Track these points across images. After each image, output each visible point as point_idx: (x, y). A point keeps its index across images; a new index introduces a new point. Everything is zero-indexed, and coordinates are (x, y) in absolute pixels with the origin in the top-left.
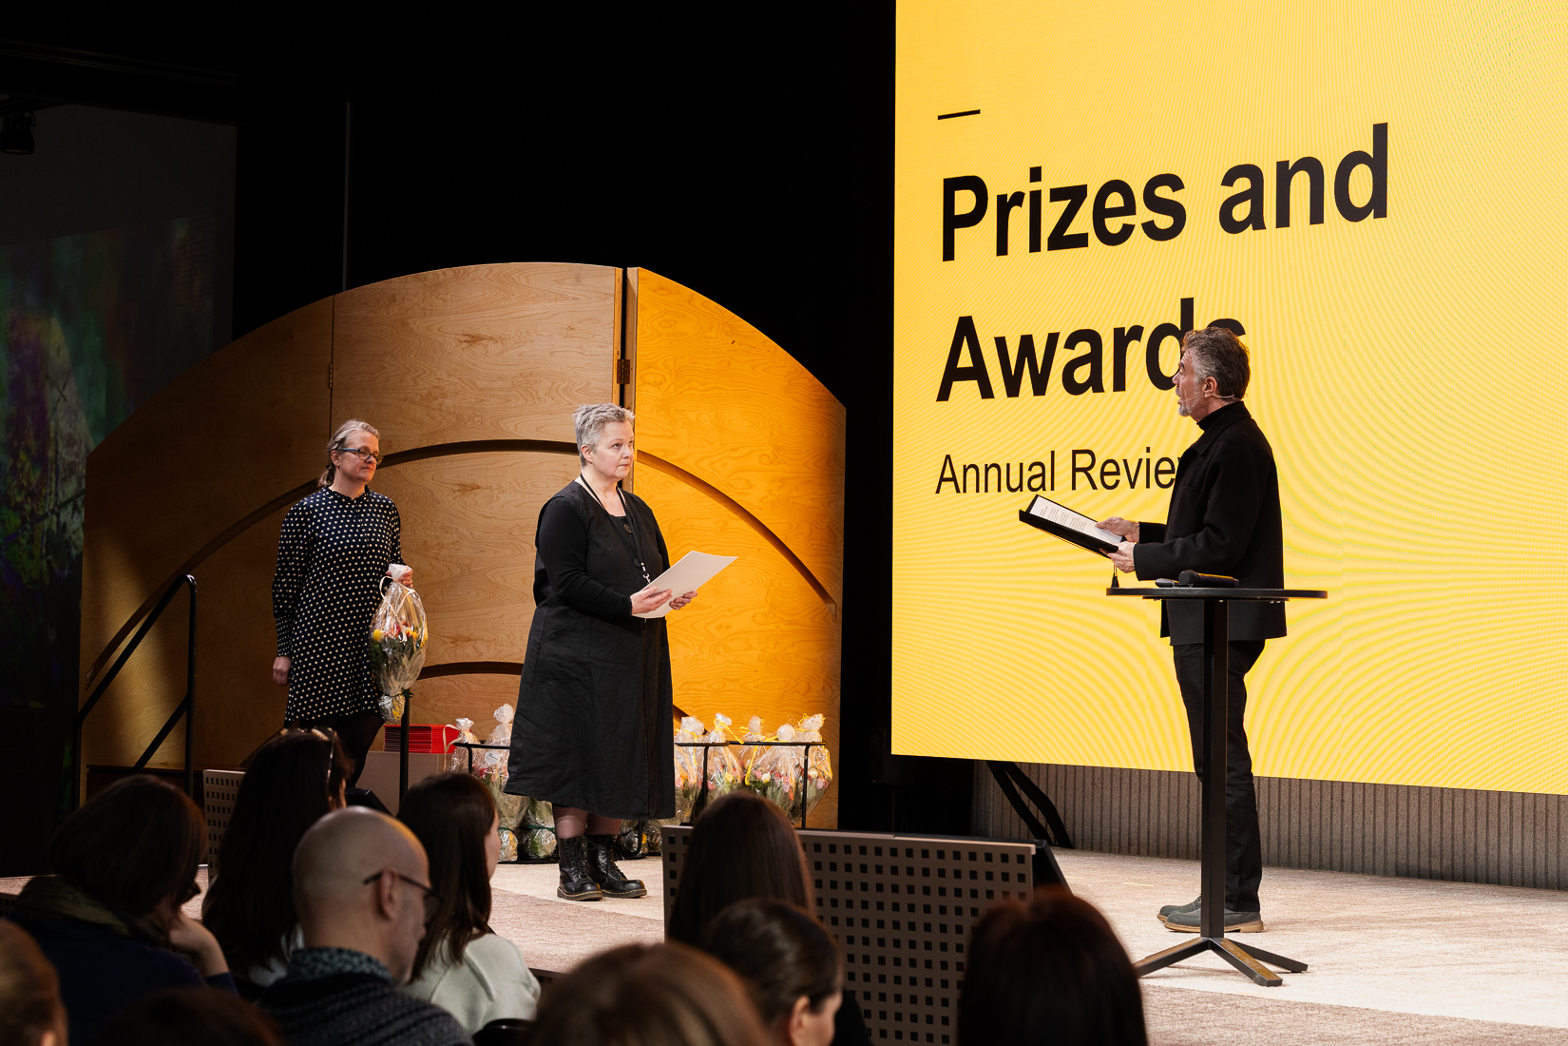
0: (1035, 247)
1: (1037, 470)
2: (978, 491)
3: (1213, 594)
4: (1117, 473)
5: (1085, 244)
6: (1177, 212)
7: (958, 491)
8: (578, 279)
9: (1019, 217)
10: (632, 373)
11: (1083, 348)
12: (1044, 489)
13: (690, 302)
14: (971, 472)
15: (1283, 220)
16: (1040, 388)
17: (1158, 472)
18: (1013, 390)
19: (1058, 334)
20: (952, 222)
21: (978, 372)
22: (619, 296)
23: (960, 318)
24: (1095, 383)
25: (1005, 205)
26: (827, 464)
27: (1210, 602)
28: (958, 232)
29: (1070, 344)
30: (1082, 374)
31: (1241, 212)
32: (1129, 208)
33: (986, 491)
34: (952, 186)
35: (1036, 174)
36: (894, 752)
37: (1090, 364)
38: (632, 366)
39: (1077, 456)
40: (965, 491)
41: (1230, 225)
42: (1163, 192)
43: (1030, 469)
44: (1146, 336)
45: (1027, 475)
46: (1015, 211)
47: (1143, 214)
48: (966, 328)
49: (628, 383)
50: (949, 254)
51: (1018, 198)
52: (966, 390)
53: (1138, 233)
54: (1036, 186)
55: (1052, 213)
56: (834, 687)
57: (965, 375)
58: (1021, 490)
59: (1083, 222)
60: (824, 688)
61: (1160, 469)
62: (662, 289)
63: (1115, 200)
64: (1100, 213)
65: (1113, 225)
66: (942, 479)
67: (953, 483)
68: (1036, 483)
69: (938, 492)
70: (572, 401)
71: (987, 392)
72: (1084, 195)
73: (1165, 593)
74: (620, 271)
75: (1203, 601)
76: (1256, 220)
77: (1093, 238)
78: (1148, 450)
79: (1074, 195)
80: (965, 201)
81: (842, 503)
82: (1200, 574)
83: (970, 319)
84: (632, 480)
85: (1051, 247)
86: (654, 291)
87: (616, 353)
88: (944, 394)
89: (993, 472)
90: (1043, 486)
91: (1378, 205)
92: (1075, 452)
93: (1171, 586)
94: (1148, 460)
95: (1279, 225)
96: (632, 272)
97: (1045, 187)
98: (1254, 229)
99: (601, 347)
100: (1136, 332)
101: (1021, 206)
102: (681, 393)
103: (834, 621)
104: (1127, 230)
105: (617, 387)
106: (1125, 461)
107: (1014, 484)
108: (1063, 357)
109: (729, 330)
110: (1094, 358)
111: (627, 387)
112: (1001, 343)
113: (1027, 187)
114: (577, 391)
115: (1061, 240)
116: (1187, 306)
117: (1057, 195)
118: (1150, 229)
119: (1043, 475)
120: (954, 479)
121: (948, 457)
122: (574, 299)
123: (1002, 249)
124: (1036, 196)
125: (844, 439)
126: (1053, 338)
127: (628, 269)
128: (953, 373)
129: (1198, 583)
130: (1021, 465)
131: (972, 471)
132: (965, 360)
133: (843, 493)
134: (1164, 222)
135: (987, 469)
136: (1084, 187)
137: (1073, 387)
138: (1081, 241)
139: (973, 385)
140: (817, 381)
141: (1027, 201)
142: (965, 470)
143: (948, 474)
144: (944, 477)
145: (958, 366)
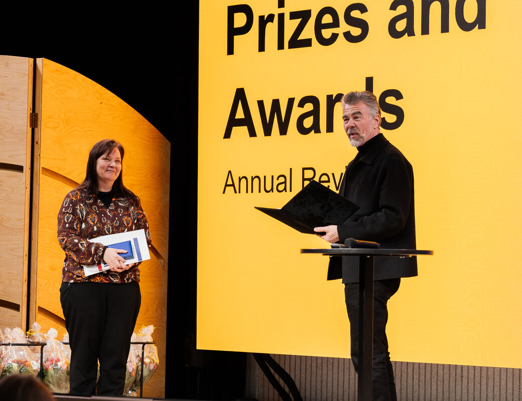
0: (281, 46)
1: (282, 180)
2: (247, 192)
3: (363, 252)
4: (329, 181)
5: (310, 45)
6: (364, 26)
7: (236, 192)
8: (7, 65)
9: (272, 29)
10: (39, 121)
11: (309, 107)
12: (286, 191)
13: (74, 79)
14: (244, 180)
15: (425, 30)
16: (283, 130)
18: (268, 131)
19: (294, 99)
20: (233, 32)
21: (247, 122)
22: (31, 75)
23: (237, 89)
24: (316, 128)
25: (263, 22)
26: (159, 176)
27: (362, 257)
28: (236, 38)
29: (301, 104)
30: (308, 122)
31: (401, 26)
32: (336, 24)
33: (252, 192)
34: (232, 10)
35: (281, 3)
36: (198, 348)
37: (312, 116)
38: (39, 117)
39: (305, 171)
40: (239, 192)
41: (394, 33)
42: (355, 14)
43: (278, 179)
45: (276, 182)
46: (269, 25)
47: (344, 27)
48: (240, 95)
49: (37, 127)
50: (230, 51)
51: (271, 18)
52: (240, 131)
53: (341, 38)
54: (281, 10)
55: (291, 26)
56: (163, 309)
57: (240, 123)
58: (272, 192)
59: (308, 32)
60: (156, 310)
62: (57, 71)
63: (327, 19)
64: (319, 27)
65: (327, 33)
66: (226, 185)
67: (232, 187)
68: (281, 187)
69: (224, 192)
70: (4, 138)
71: (252, 133)
72: (310, 16)
73: (334, 252)
74: (32, 60)
75: (359, 256)
76: (410, 31)
77: (315, 41)
79: (303, 16)
80: (240, 19)
81: (168, 199)
82: (357, 241)
83: (243, 89)
84: (39, 185)
85: (290, 47)
86: (53, 72)
87: (29, 109)
88: (227, 135)
89: (256, 180)
90: (285, 189)
91: (481, 22)
92: (304, 169)
93: (338, 247)
95: (423, 34)
96: (39, 61)
97: (287, 11)
98: (408, 36)
99: (21, 105)
101: (272, 22)
102: (69, 133)
103: (163, 270)
104: (335, 37)
105: (30, 130)
106: (333, 174)
107: (268, 188)
108: (297, 112)
109: (98, 95)
110: (315, 113)
111: (36, 129)
112: (261, 104)
113: (276, 11)
114: (6, 132)
115: (296, 43)
116: (369, 82)
117: (294, 15)
118: (348, 36)
119: (285, 182)
120: (233, 185)
121: (230, 172)
122: (5, 77)
123: (262, 48)
124: (281, 16)
125: (170, 161)
126: (291, 101)
127: (37, 59)
128: (233, 122)
129: (355, 245)
130: (273, 176)
132: (240, 114)
133: (169, 194)
134: (356, 31)
135: (253, 179)
136: (310, 11)
137: (303, 130)
138: (307, 43)
139: (245, 129)
140: (152, 127)
141: (276, 19)
142: (240, 180)
143: (230, 182)
144: (228, 184)
145: (236, 118)
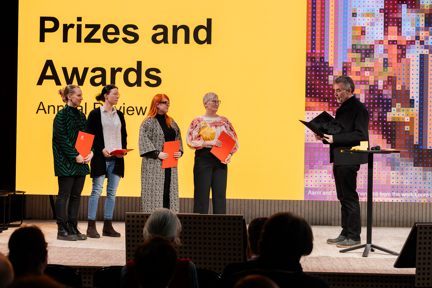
0: (79, 40)
2: (54, 113)
5: (100, 42)
6: (136, 36)
7: (46, 113)
9: (72, 33)
11: (99, 73)
15: (175, 41)
16: (81, 83)
17: (127, 110)
18: (69, 82)
19: (88, 68)
20: (43, 31)
21: (55, 77)
23: (47, 60)
24: (103, 83)
25: (66, 28)
28: (46, 33)
29: (94, 71)
30: (98, 80)
31: (160, 38)
32: (117, 33)
34: (43, 20)
35: (79, 19)
37: (101, 78)
40: (49, 113)
41: (155, 41)
42: (130, 29)
44: (123, 71)
46: (70, 30)
47: (122, 35)
48: (49, 63)
50: (42, 40)
51: (72, 26)
52: (49, 82)
53: (120, 41)
54: (79, 23)
55: (85, 32)
57: (49, 78)
59: (99, 35)
61: (128, 109)
63: (111, 30)
64: (105, 33)
65: (111, 37)
69: (37, 113)
71: (58, 84)
72: (100, 28)
76: (165, 40)
77: (102, 40)
78: (124, 104)
79: (96, 27)
80: (49, 25)
83: (51, 61)
85: (86, 42)
88: (40, 83)
91: (208, 40)
92: (95, 103)
94: (124, 107)
95: (173, 43)
97: (83, 23)
98: (164, 43)
100: (120, 70)
101: (73, 28)
104: (116, 40)
110: (103, 76)
112: (65, 69)
113: (76, 23)
115: (88, 39)
116: (139, 64)
117: (87, 26)
118: (125, 40)
119: (82, 109)
120: (44, 109)
121: (41, 103)
123: (65, 40)
124: (79, 27)
126: (86, 70)
128: (43, 77)
131: (52, 107)
132: (49, 73)
134: (130, 38)
135: (58, 107)
136: (100, 25)
137: (94, 84)
138: (98, 41)
139: (53, 81)
141: (76, 27)
142: (49, 107)
143: (41, 107)
144: (40, 109)
145: (46, 75)
